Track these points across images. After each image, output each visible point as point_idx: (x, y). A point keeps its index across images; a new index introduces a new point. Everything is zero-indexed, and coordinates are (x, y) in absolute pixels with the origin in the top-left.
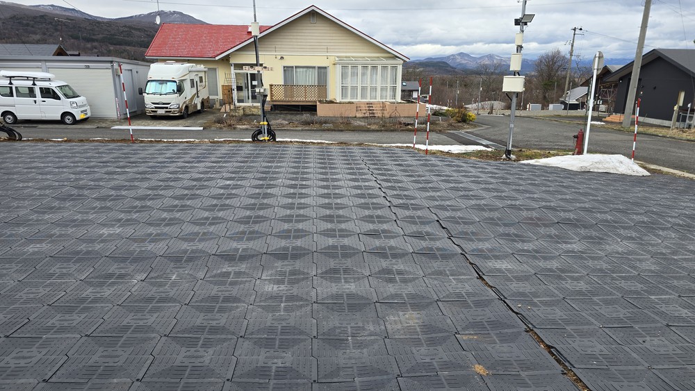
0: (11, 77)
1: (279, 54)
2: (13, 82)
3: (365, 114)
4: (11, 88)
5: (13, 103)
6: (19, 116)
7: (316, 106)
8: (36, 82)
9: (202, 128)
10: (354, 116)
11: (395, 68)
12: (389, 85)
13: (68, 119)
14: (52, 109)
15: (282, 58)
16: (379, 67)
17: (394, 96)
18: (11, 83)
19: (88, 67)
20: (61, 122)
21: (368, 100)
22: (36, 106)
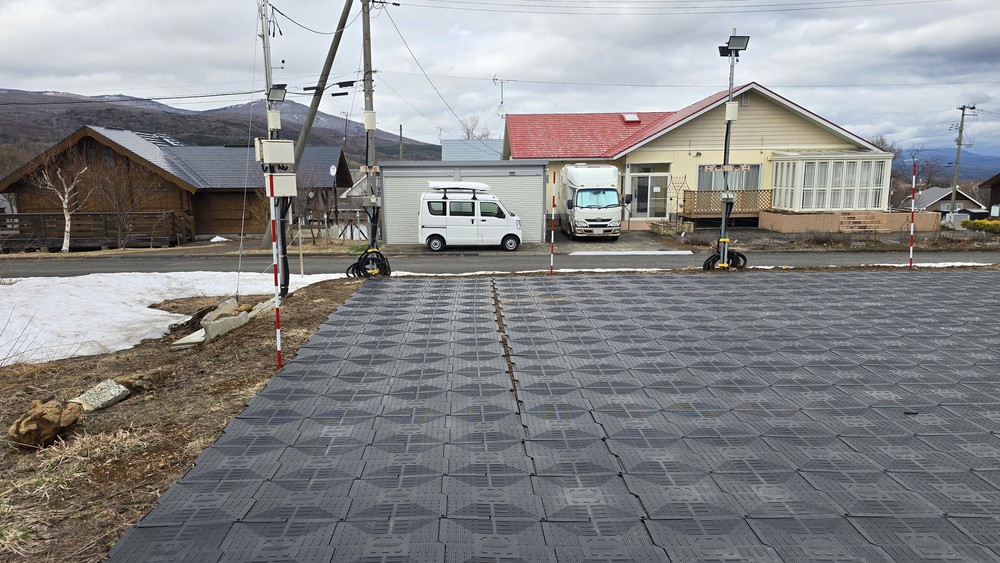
0: (445, 189)
1: (694, 149)
2: (447, 195)
3: (852, 228)
4: (445, 204)
5: (443, 224)
6: (449, 242)
7: (757, 219)
8: (477, 196)
9: (690, 252)
10: (836, 231)
11: (881, 164)
12: (872, 188)
13: (511, 244)
14: (491, 232)
15: (699, 154)
16: (859, 163)
17: (877, 202)
18: (445, 198)
19: (512, 174)
20: (502, 247)
21: (842, 208)
22: (473, 227)
